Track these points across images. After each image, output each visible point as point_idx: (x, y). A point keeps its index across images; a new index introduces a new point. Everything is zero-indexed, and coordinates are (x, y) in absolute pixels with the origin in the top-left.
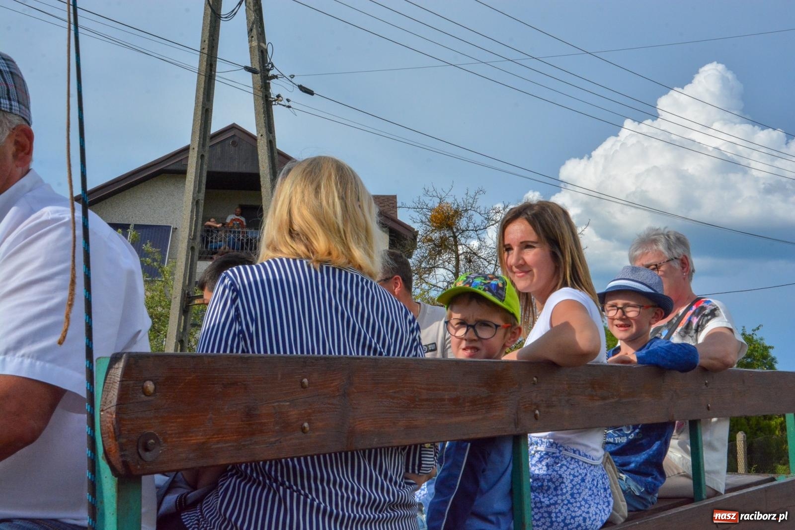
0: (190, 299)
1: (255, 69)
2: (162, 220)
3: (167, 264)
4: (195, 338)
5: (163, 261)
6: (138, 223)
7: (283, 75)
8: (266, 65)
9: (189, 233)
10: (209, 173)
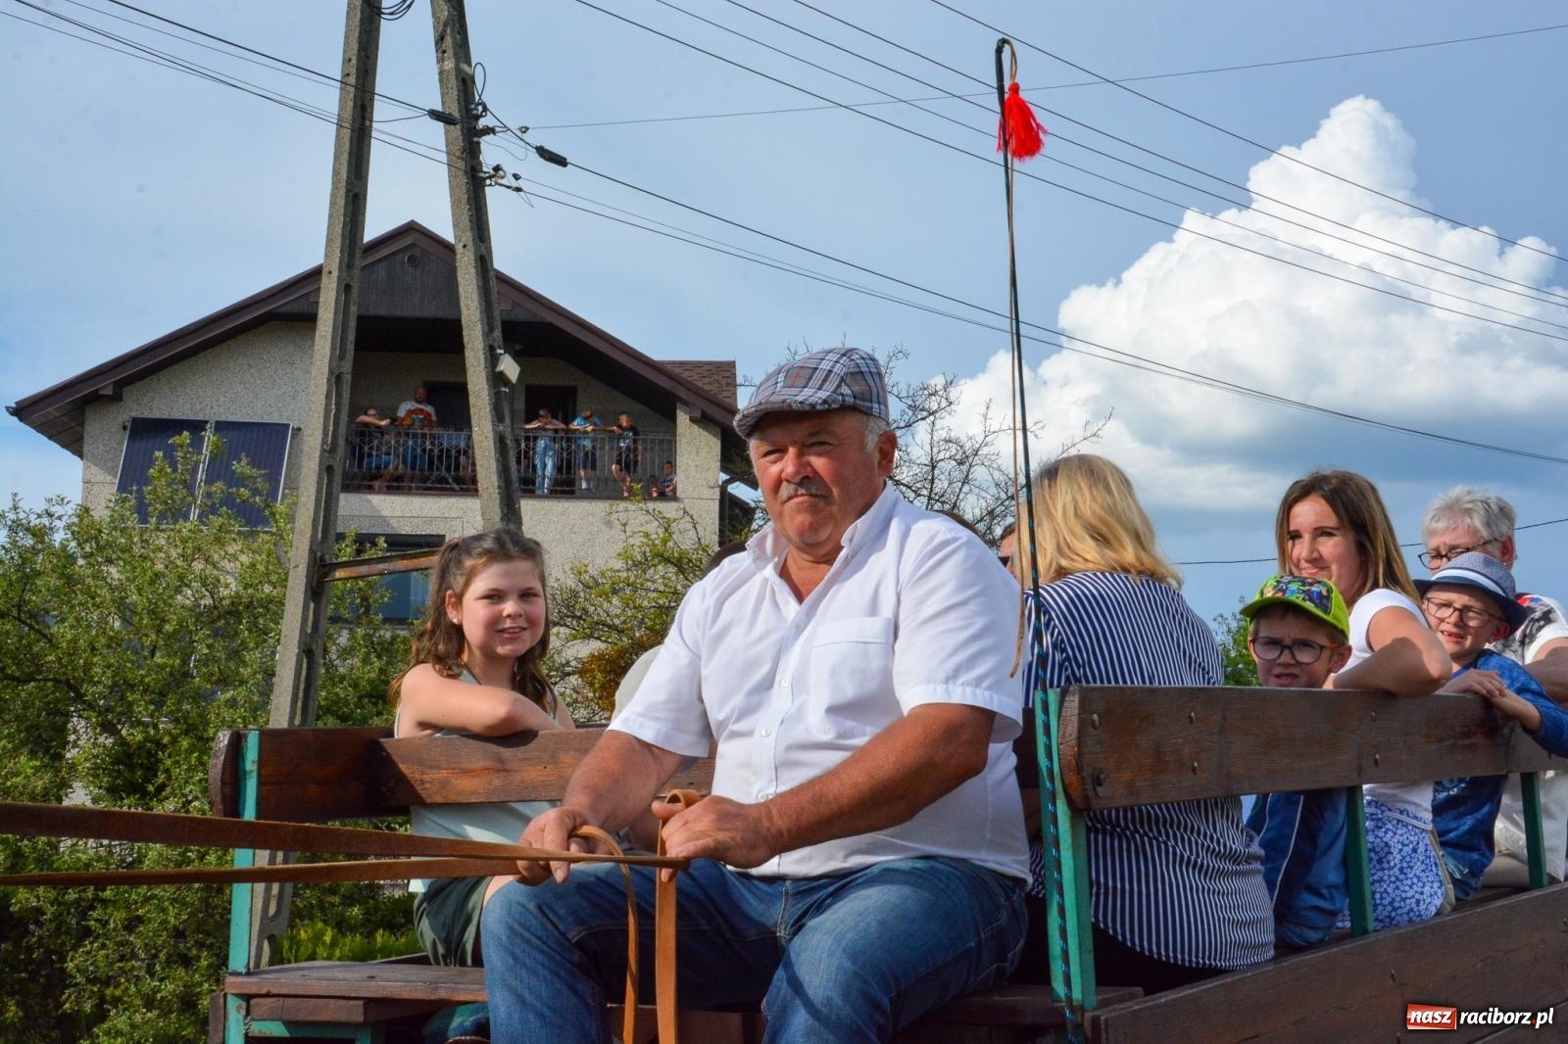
0: (326, 569)
1: (450, 114)
2: (271, 414)
3: (282, 500)
4: (339, 644)
5: (273, 494)
6: (223, 418)
7: (505, 127)
8: (473, 106)
9: (323, 439)
10: (361, 319)
